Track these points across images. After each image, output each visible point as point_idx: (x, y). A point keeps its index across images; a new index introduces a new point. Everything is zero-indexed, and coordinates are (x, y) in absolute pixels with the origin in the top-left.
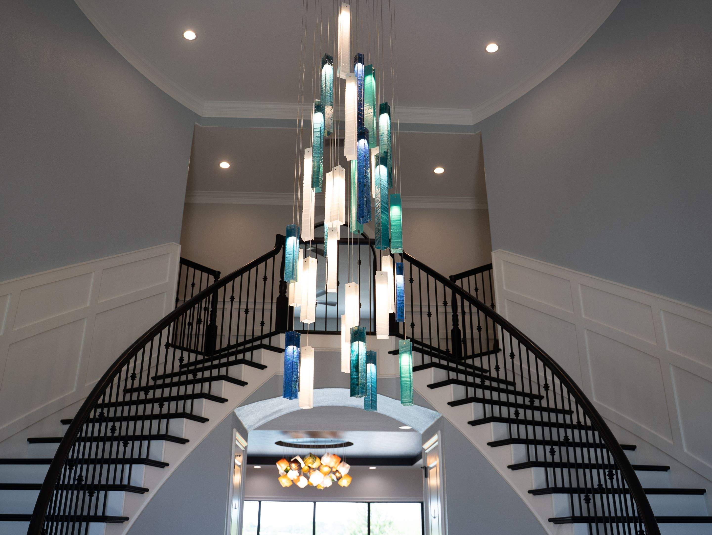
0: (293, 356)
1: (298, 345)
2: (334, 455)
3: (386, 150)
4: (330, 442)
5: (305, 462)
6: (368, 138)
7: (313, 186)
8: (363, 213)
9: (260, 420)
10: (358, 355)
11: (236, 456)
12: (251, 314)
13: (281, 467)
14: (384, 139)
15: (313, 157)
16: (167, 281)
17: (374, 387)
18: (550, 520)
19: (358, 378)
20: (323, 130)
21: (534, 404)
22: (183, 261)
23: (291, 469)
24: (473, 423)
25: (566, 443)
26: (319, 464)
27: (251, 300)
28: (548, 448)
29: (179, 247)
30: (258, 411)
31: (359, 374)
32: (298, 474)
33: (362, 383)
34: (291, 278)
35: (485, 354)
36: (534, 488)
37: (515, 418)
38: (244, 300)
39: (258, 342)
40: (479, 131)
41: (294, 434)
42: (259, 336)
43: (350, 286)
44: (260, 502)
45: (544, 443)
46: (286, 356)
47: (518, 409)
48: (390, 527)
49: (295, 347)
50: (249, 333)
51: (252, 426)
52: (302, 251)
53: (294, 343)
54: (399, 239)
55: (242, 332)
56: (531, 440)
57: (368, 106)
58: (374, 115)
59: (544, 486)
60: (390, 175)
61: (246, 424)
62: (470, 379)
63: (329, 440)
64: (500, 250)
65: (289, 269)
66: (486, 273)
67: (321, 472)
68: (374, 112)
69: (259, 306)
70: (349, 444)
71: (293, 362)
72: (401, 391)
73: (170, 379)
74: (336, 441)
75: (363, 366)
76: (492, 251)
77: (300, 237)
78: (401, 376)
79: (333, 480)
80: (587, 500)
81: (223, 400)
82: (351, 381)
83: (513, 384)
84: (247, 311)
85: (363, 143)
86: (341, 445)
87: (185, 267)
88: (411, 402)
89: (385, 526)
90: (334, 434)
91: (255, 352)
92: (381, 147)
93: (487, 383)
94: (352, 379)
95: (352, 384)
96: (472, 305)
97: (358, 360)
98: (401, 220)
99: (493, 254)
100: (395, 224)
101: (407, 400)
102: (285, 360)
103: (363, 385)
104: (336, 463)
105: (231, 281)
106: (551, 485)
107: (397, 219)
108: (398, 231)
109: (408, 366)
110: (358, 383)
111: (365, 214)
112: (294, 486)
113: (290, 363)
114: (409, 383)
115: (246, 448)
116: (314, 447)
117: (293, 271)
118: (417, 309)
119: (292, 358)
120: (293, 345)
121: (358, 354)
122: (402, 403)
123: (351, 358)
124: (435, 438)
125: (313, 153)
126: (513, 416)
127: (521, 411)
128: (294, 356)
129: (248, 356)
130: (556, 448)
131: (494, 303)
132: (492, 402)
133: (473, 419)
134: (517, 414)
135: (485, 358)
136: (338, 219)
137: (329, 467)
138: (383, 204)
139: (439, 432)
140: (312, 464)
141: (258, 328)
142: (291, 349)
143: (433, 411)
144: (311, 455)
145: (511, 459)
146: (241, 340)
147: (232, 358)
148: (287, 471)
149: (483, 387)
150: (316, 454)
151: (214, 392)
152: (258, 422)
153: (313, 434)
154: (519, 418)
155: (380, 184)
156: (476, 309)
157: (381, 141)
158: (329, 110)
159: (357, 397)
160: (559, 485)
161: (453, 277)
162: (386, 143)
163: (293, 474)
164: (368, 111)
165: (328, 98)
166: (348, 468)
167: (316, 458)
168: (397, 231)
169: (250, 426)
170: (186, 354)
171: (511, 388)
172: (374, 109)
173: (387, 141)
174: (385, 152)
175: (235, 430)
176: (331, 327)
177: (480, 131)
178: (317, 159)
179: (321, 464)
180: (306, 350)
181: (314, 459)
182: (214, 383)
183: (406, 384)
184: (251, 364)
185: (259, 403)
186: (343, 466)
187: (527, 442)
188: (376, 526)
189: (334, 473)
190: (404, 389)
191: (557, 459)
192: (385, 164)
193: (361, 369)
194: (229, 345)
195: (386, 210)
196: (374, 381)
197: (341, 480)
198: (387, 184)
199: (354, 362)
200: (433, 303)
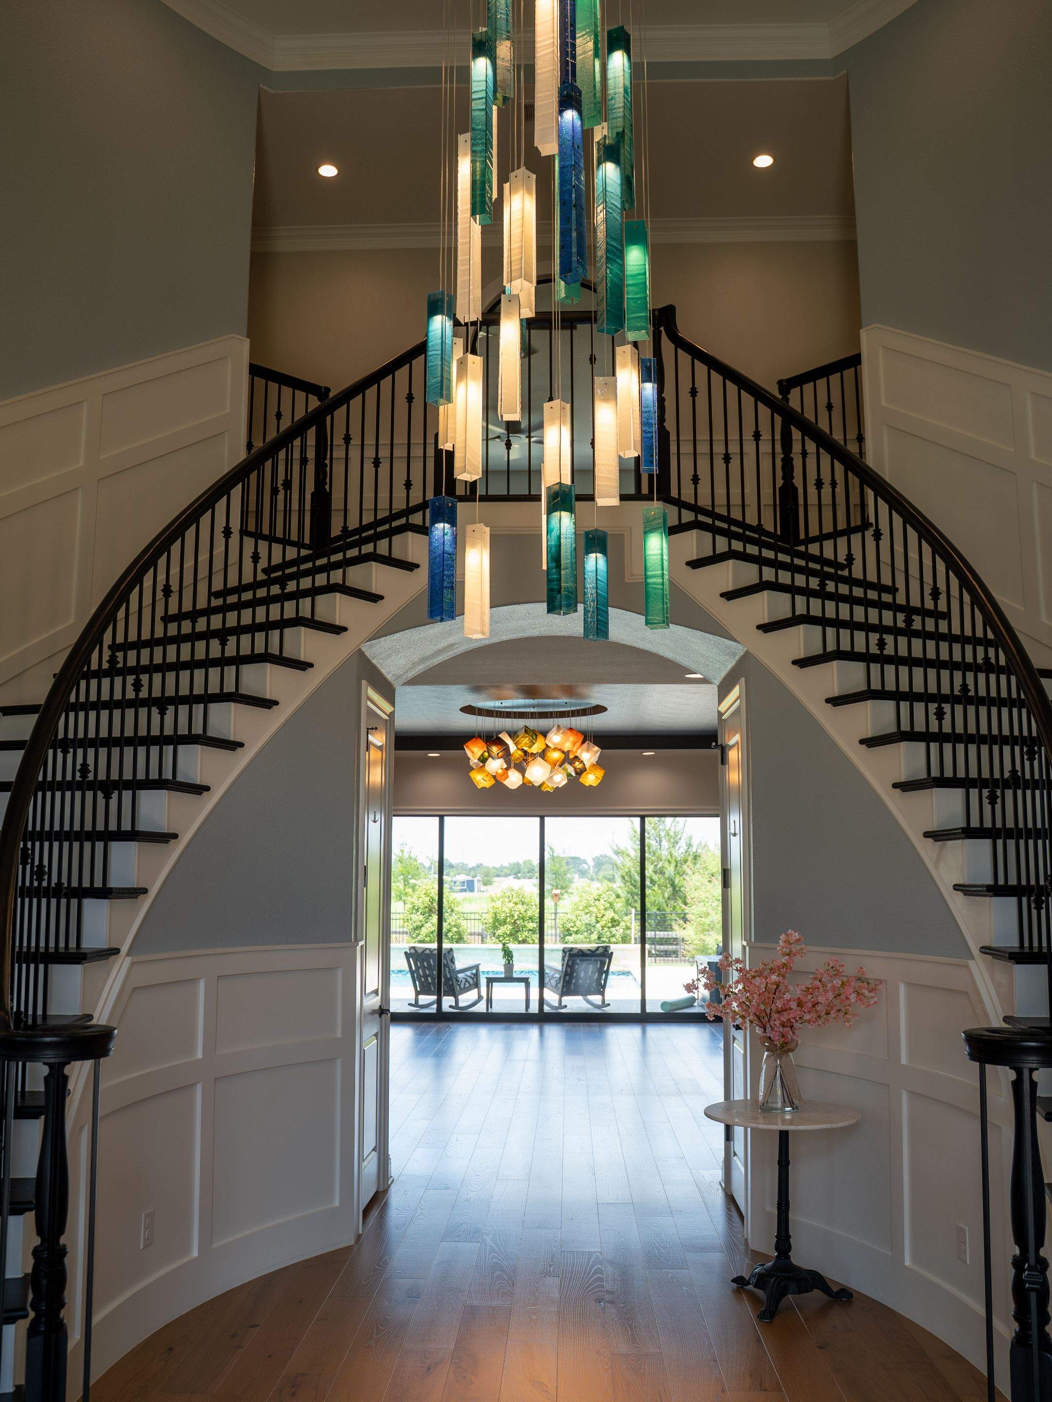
0: (444, 542)
1: (453, 522)
2: (571, 729)
3: (620, 130)
4: (562, 706)
5: (516, 742)
6: (581, 106)
7: (473, 213)
8: (570, 262)
9: (415, 664)
10: (559, 537)
11: (370, 729)
12: (384, 468)
13: (473, 752)
14: (617, 106)
15: (473, 152)
16: (228, 411)
17: (601, 596)
18: (927, 835)
19: (559, 580)
20: (491, 95)
21: (912, 626)
22: (255, 370)
23: (490, 756)
24: (802, 663)
25: (964, 698)
26: (544, 747)
27: (384, 440)
28: (933, 707)
29: (246, 344)
30: (409, 648)
31: (562, 572)
32: (505, 766)
33: (567, 587)
34: (439, 395)
35: (842, 533)
36: (903, 779)
37: (879, 652)
38: (370, 440)
39: (403, 521)
40: (843, 72)
41: (493, 691)
42: (403, 510)
43: (552, 408)
44: (442, 818)
45: (925, 697)
46: (430, 544)
47: (884, 636)
48: (695, 864)
49: (447, 526)
50: (383, 504)
51: (401, 675)
52: (460, 342)
53: (446, 519)
54: (641, 312)
55: (369, 504)
56: (905, 693)
57: (582, 36)
58: (596, 55)
59: (923, 775)
60: (627, 181)
61: (389, 673)
62: (800, 580)
63: (562, 702)
64: (876, 325)
65: (434, 378)
66: (849, 373)
67: (546, 761)
68: (596, 49)
69: (400, 452)
70: (599, 709)
71: (444, 553)
72: (647, 602)
73: (251, 592)
74: (576, 705)
75: (569, 558)
76: (861, 328)
77: (455, 315)
78: (645, 575)
79: (569, 775)
80: (993, 800)
81: (338, 630)
82: (548, 585)
83: (893, 590)
84: (377, 463)
85: (570, 115)
86: (583, 712)
87: (260, 382)
88: (664, 622)
89: (686, 861)
90: (570, 691)
91: (396, 539)
92: (612, 124)
93: (830, 587)
94: (549, 581)
95: (550, 590)
96: (806, 438)
97: (559, 546)
98: (645, 274)
99: (863, 334)
100: (634, 282)
101: (657, 618)
102: (430, 551)
103: (569, 592)
104: (574, 744)
105: (343, 405)
106: (935, 773)
107: (638, 272)
108: (639, 296)
109: (660, 557)
110: (560, 588)
111: (574, 265)
112: (498, 784)
113: (439, 555)
114: (661, 587)
115: (392, 715)
116: (533, 715)
117: (442, 382)
118: (703, 448)
119: (442, 547)
120: (444, 521)
121: (560, 535)
122: (647, 623)
123: (547, 543)
124: (736, 692)
125: (473, 145)
126: (874, 650)
127: (889, 639)
128: (446, 542)
129: (382, 546)
130: (947, 708)
131: (862, 433)
132: (837, 623)
133: (802, 656)
134: (881, 644)
135: (842, 542)
136: (521, 277)
137: (563, 752)
138: (612, 243)
139: (743, 680)
140: (530, 747)
141: (400, 493)
142: (441, 528)
143: (731, 642)
144: (527, 730)
145: (867, 727)
146: (368, 519)
147: (353, 553)
148: (483, 760)
149: (822, 594)
150: (536, 729)
151: (321, 615)
152: (410, 669)
153: (530, 692)
154: (885, 652)
155: (606, 202)
156: (815, 445)
157: (611, 110)
158: (504, 49)
159: (560, 614)
160: (948, 773)
161: (785, 383)
162: (621, 114)
163: (495, 765)
164: (585, 45)
165: (502, 24)
166: (596, 752)
167: (536, 736)
168: (637, 296)
169: (398, 677)
170: (263, 546)
171: (887, 598)
172: (596, 43)
173: (622, 110)
174: (618, 134)
175: (364, 682)
176: (519, 487)
177: (845, 71)
178: (482, 157)
179: (547, 746)
180: (474, 531)
181: (532, 736)
182: (320, 599)
183: (656, 589)
184: (390, 561)
185: (408, 633)
186: (588, 750)
187: (897, 696)
188: (670, 862)
189: (571, 763)
190: (651, 600)
191: (947, 728)
192: (617, 161)
193: (566, 564)
194: (345, 527)
195: (617, 255)
196: (602, 585)
197: (584, 775)
198: (619, 200)
199: (553, 549)
200: (734, 436)
